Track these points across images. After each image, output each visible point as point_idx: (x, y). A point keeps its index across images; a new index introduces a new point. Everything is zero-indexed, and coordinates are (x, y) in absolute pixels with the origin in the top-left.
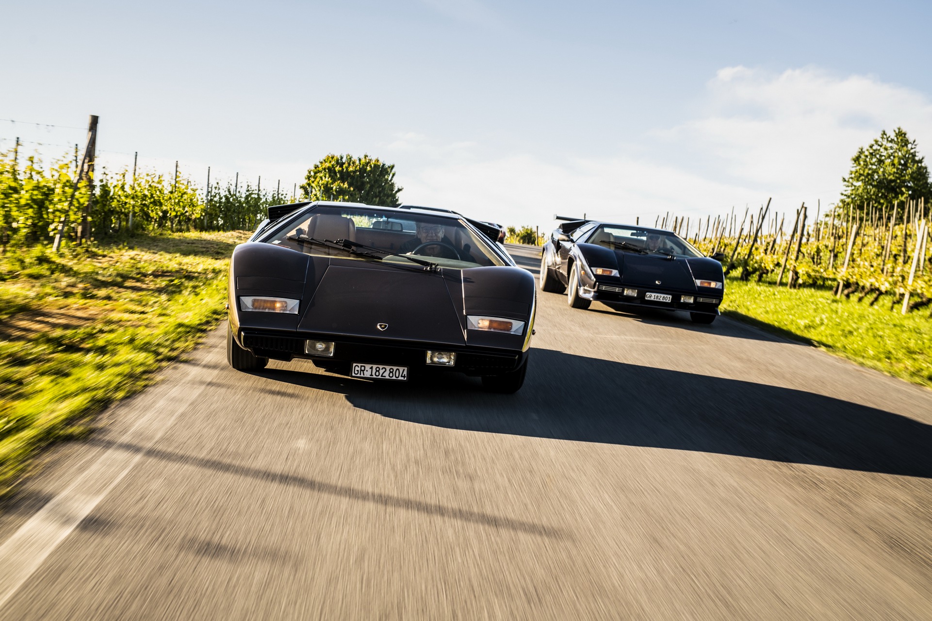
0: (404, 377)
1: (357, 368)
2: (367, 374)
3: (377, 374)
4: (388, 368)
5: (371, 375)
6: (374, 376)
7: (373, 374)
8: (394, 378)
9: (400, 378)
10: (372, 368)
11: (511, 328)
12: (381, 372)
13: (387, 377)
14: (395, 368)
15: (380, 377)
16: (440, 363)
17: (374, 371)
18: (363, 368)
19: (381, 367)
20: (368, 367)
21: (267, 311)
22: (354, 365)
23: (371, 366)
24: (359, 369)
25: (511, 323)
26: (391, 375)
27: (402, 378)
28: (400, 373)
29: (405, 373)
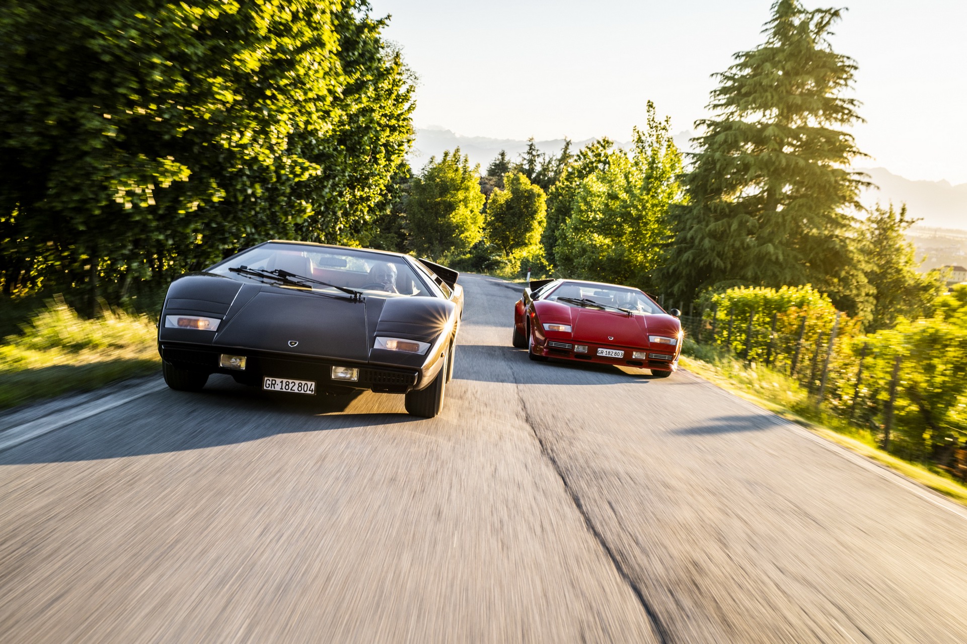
0: (312, 391)
2: (278, 388)
3: (287, 387)
4: (297, 382)
6: (284, 390)
7: (283, 387)
8: (302, 392)
9: (308, 392)
10: (282, 382)
11: (418, 350)
12: (291, 385)
13: (296, 391)
14: (303, 382)
15: (289, 391)
16: (344, 378)
18: (274, 382)
19: (290, 381)
20: (278, 380)
21: (188, 328)
22: (266, 378)
23: (281, 380)
24: (270, 383)
25: (418, 345)
26: (300, 389)
28: (308, 387)
29: (313, 387)
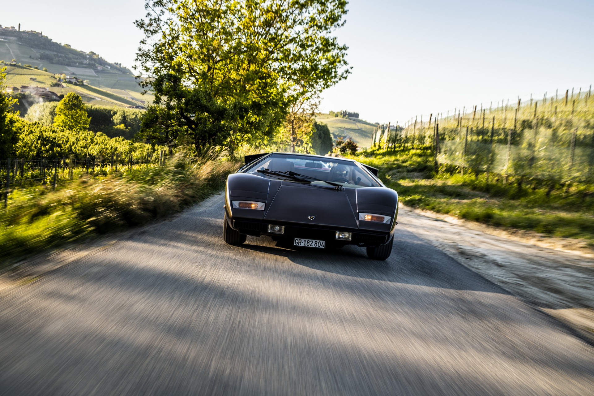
0: (323, 246)
1: (297, 241)
2: (302, 244)
3: (308, 244)
4: (314, 241)
5: (305, 245)
6: (306, 246)
7: (306, 244)
8: (317, 247)
9: (321, 247)
10: (305, 241)
11: (384, 220)
12: (310, 243)
13: (314, 246)
14: (318, 241)
15: (309, 246)
16: (344, 238)
17: (306, 243)
18: (300, 241)
19: (310, 240)
20: (303, 240)
21: (247, 208)
22: (295, 239)
23: (304, 240)
24: (298, 241)
25: (384, 218)
26: (316, 245)
27: (322, 247)
28: (321, 244)
29: (324, 244)
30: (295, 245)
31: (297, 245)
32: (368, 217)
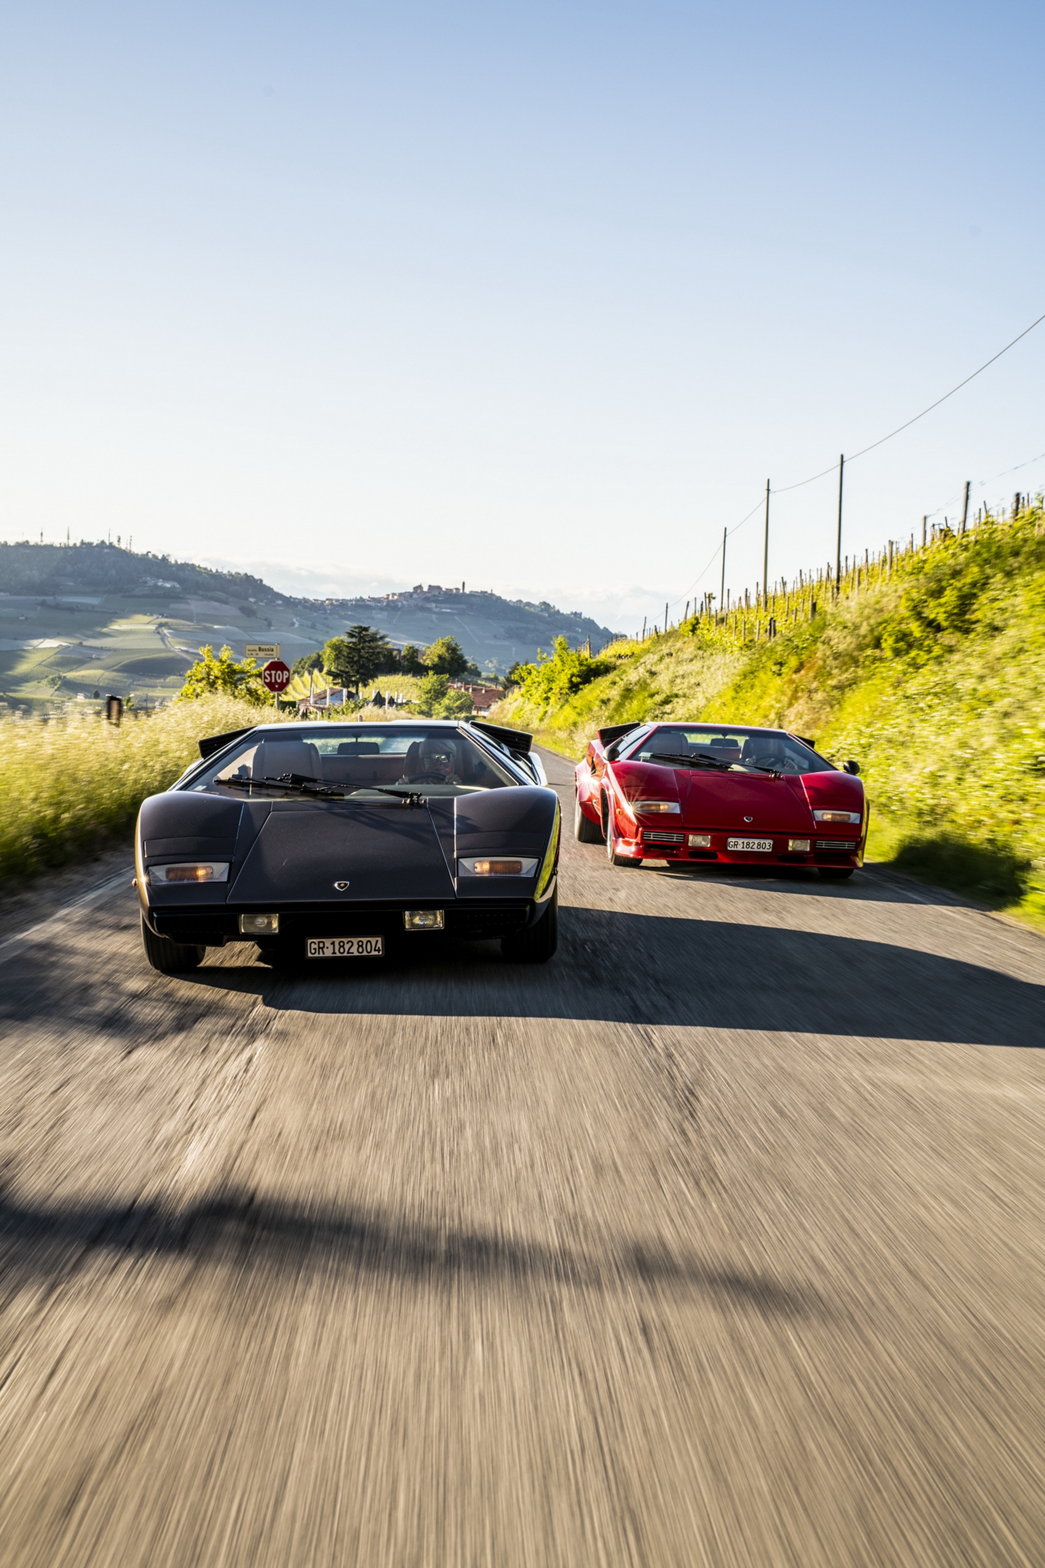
0: (379, 951)
1: (313, 945)
2: (328, 953)
3: (342, 950)
4: (355, 940)
5: (334, 953)
6: (338, 954)
7: (337, 951)
8: (365, 953)
9: (374, 953)
10: (333, 943)
11: (520, 870)
12: (347, 947)
13: (356, 954)
14: (364, 940)
15: (345, 954)
16: (424, 926)
17: (337, 947)
18: (321, 945)
19: (345, 940)
20: (328, 942)
21: (185, 882)
22: (309, 941)
23: (332, 940)
24: (316, 946)
25: (520, 863)
26: (360, 950)
27: (376, 953)
28: (373, 946)
29: (379, 945)
30: (310, 955)
31: (317, 955)
32: (481, 867)
